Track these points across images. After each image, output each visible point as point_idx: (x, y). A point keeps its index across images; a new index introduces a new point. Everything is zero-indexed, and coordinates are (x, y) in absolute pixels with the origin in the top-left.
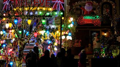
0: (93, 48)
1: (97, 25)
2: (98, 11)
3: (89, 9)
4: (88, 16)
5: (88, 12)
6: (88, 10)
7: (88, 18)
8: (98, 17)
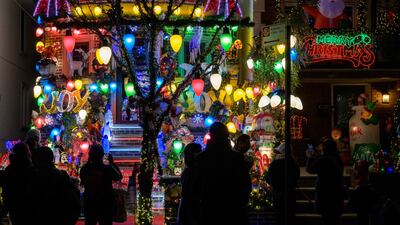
0: (348, 143)
1: (361, 67)
2: (362, 18)
3: (333, 10)
4: (331, 34)
5: (331, 22)
6: (330, 15)
7: (331, 40)
8: (364, 36)
